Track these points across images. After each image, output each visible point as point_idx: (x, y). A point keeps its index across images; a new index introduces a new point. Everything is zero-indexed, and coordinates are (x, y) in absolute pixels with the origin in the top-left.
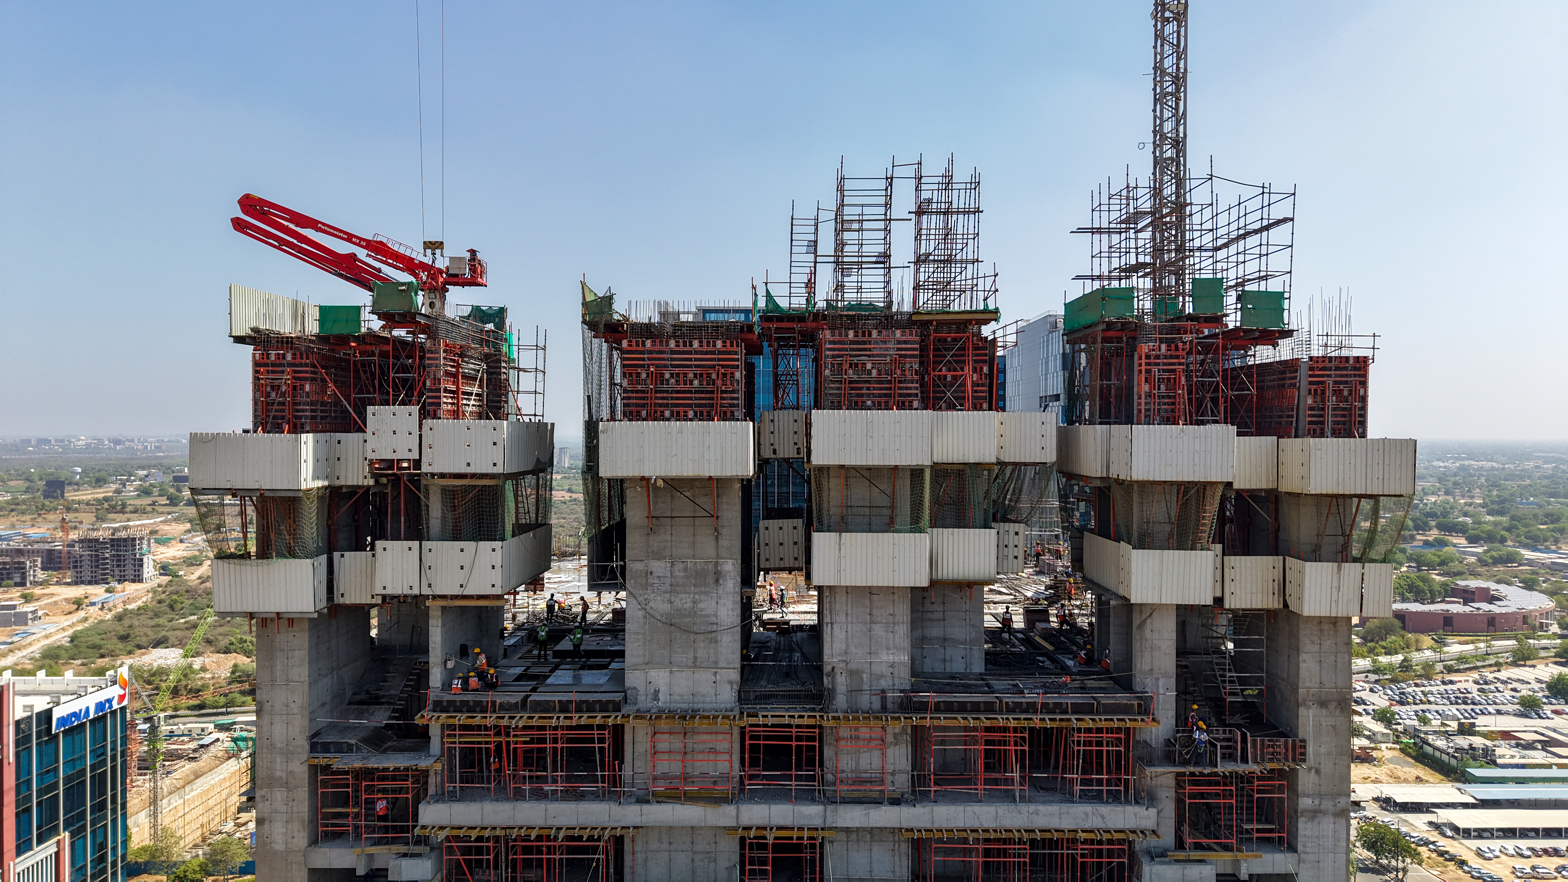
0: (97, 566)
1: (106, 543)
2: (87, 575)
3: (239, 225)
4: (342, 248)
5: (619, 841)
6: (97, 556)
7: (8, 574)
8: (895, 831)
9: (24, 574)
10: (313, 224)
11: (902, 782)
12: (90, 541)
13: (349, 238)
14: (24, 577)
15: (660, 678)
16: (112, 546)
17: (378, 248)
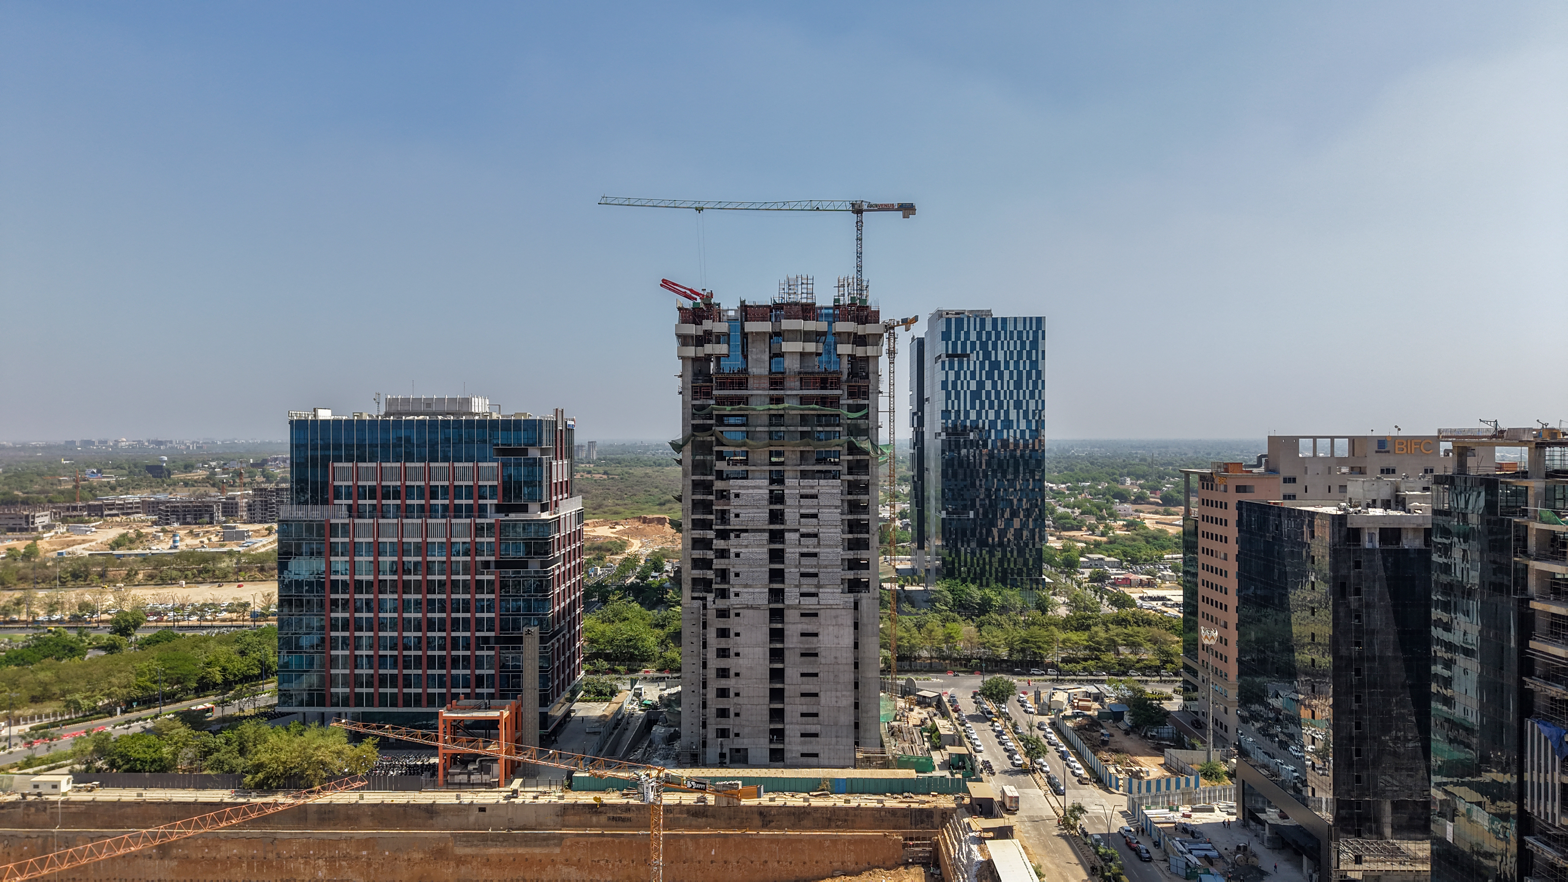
0: (266, 510)
1: (273, 492)
2: (259, 516)
3: (661, 285)
4: (684, 290)
5: (747, 398)
6: (266, 501)
7: (200, 515)
8: (797, 395)
9: (212, 514)
10: (677, 285)
11: (799, 387)
12: (261, 490)
13: (685, 288)
14: (212, 517)
15: (754, 370)
16: (277, 494)
17: (691, 290)
